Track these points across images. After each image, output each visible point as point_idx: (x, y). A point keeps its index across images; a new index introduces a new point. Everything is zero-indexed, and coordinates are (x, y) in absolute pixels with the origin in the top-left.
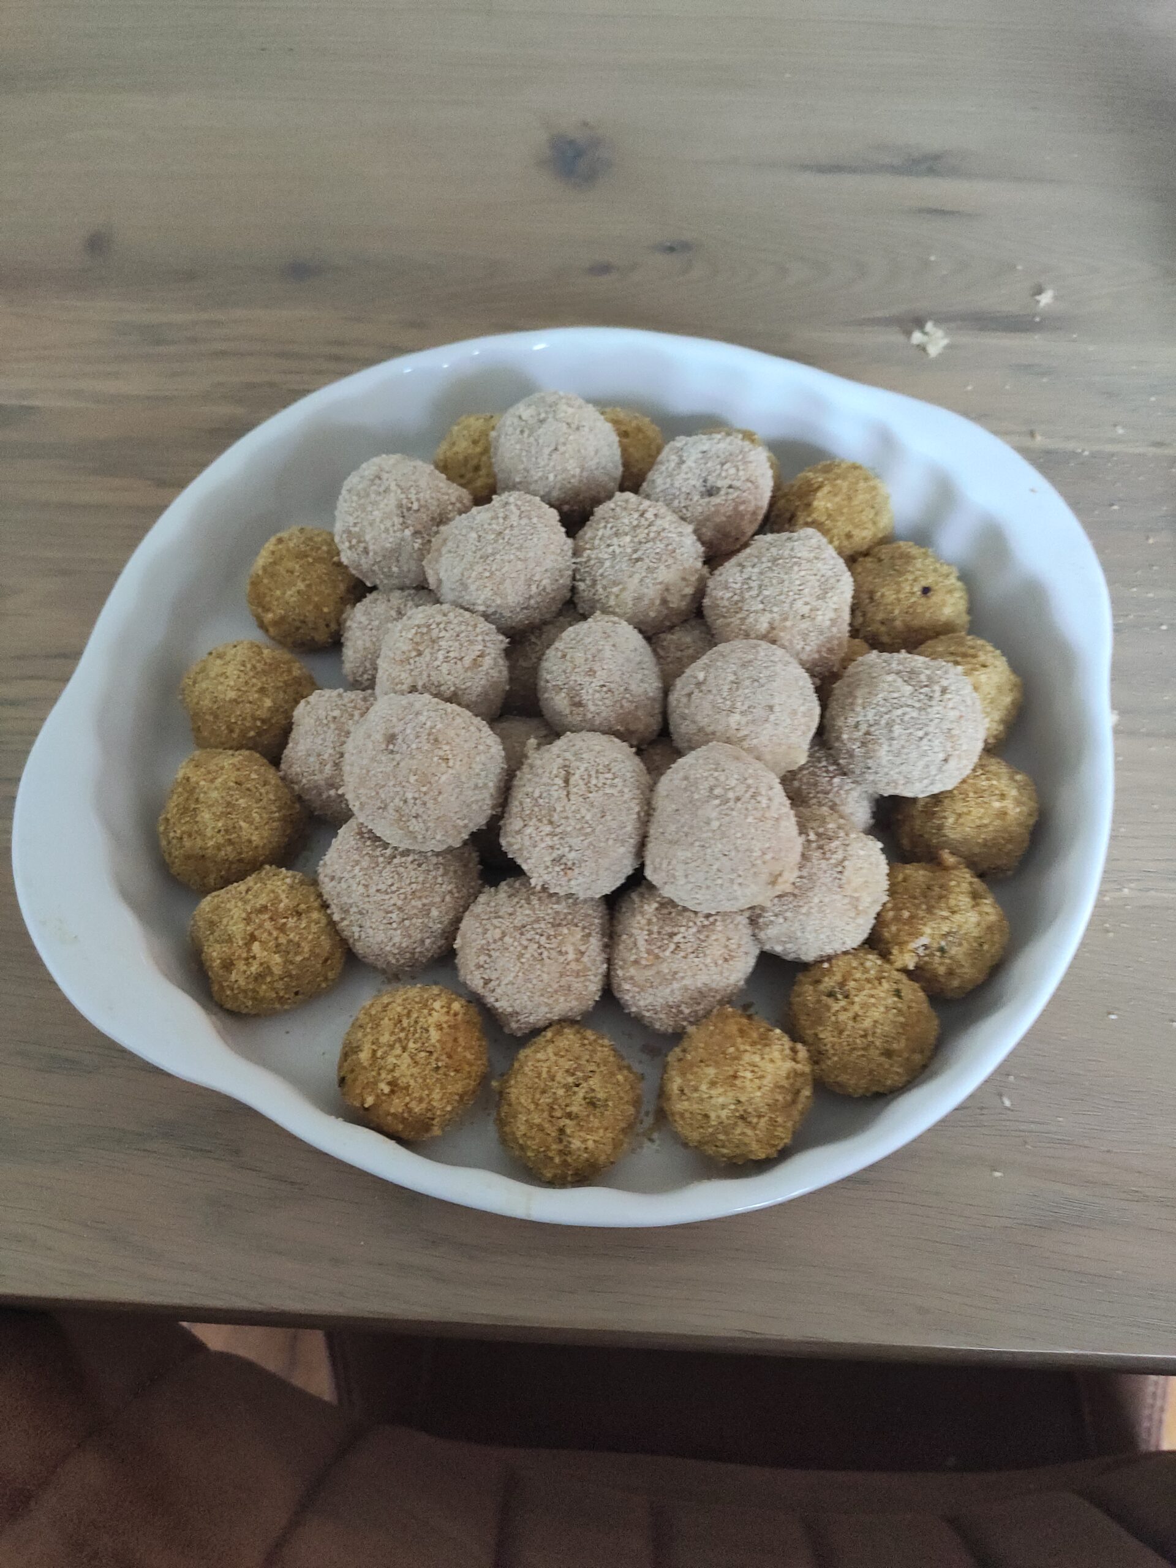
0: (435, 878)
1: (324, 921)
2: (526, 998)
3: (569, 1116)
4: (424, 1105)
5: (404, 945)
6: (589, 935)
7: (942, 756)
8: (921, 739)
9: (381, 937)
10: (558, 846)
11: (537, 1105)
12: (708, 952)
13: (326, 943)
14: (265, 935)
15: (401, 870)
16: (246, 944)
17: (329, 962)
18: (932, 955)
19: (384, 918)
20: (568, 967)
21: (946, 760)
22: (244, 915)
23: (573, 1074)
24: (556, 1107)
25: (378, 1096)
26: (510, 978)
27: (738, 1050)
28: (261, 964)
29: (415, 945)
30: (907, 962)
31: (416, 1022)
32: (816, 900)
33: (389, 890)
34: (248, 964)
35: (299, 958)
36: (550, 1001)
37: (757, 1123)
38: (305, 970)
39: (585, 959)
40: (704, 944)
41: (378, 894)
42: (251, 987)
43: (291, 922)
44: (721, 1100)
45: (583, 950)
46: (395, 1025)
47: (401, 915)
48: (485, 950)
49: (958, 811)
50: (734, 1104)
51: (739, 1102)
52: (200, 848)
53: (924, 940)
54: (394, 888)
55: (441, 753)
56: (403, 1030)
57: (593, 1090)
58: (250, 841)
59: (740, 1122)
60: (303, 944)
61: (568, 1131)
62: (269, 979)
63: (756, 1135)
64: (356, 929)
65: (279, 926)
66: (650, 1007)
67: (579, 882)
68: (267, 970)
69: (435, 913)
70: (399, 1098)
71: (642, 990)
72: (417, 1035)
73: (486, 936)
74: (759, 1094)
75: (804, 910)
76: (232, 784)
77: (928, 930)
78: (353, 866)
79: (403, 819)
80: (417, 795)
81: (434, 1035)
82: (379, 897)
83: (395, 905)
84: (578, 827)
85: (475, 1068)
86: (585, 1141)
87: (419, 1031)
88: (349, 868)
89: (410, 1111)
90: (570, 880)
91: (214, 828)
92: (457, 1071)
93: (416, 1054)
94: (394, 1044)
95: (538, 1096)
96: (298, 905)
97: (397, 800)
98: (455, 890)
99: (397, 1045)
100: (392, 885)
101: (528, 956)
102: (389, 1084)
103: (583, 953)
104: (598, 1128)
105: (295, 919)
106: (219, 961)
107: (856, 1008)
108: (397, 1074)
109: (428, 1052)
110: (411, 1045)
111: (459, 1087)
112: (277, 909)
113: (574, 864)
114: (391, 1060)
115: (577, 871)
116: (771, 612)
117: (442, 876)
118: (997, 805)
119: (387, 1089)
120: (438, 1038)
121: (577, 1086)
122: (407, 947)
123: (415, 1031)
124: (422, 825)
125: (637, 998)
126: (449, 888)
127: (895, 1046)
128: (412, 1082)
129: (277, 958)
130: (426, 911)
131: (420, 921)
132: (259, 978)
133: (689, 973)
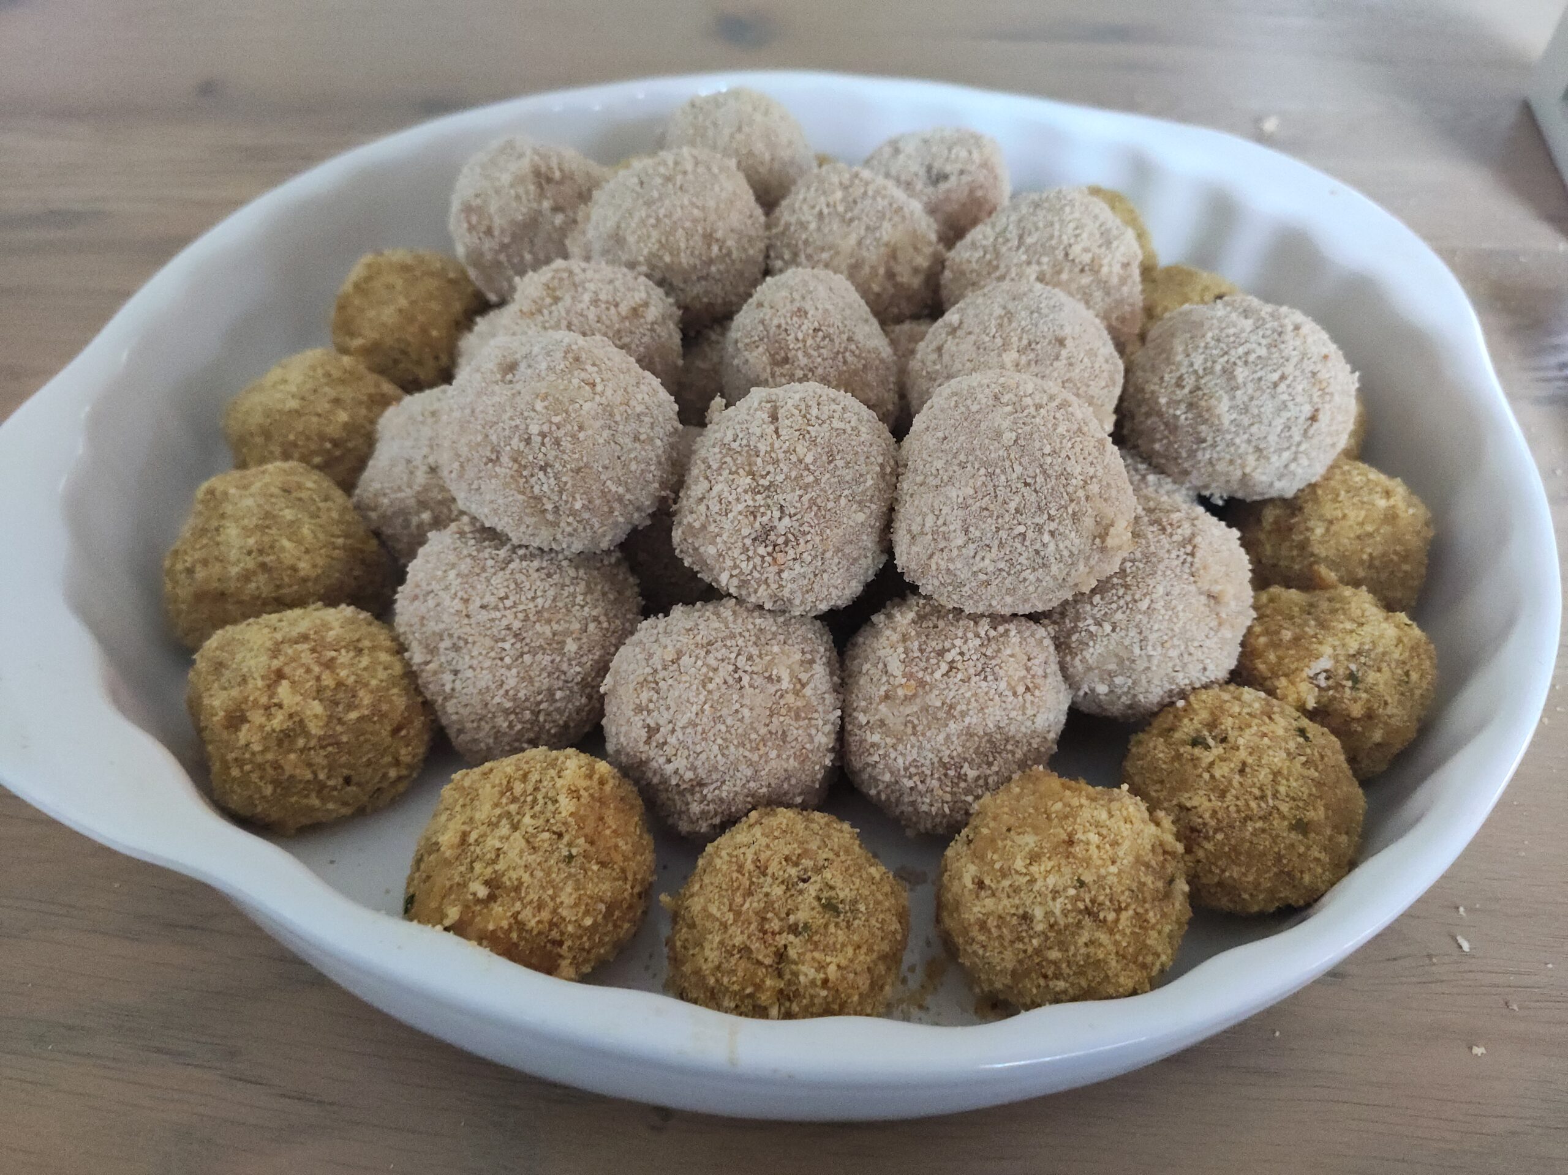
0: (573, 595)
1: (398, 669)
2: (715, 748)
3: (794, 929)
4: (545, 915)
5: (521, 695)
6: (812, 662)
7: (1307, 410)
8: (1275, 385)
9: (485, 679)
10: (762, 510)
11: (738, 914)
12: (1002, 673)
13: (399, 701)
14: (301, 671)
15: (520, 577)
16: (269, 686)
17: (403, 733)
18: (1339, 686)
19: (492, 649)
20: (782, 702)
21: (1313, 418)
22: (269, 644)
23: (796, 864)
24: (770, 915)
25: (466, 907)
26: (690, 715)
27: (1066, 805)
28: (291, 716)
29: (539, 698)
30: (1304, 695)
31: (536, 789)
32: (1160, 590)
33: (501, 605)
34: (269, 716)
35: (353, 715)
36: (755, 757)
37: (1117, 921)
38: (362, 738)
39: (808, 691)
40: (994, 662)
41: (484, 612)
42: (270, 756)
43: (344, 657)
44: (1051, 881)
45: (804, 681)
46: (503, 794)
47: (518, 645)
48: (651, 682)
49: (1329, 517)
50: (1075, 887)
51: (1082, 884)
52: (219, 580)
53: (1325, 663)
54: (508, 603)
55: (583, 375)
56: (514, 800)
57: (832, 888)
58: (294, 569)
59: (1087, 921)
60: (361, 693)
61: (792, 953)
62: (301, 742)
63: (1116, 943)
64: (447, 677)
65: (324, 660)
66: (913, 770)
67: (794, 574)
68: (298, 726)
69: (571, 646)
70: (502, 905)
71: (900, 740)
72: (537, 808)
73: (650, 663)
74: (1113, 869)
75: (1144, 605)
76: (276, 491)
77: (1327, 650)
78: (445, 571)
79: (525, 473)
80: (546, 428)
81: (566, 805)
82: (484, 615)
83: (508, 628)
84: (793, 474)
85: (633, 864)
86: (821, 967)
87: (541, 801)
88: (440, 573)
89: (520, 925)
90: (780, 571)
91: (241, 548)
92: (603, 864)
93: (535, 836)
94: (498, 822)
95: (739, 900)
96: (358, 640)
97: (515, 442)
98: (602, 618)
99: (504, 821)
100: (507, 597)
101: (718, 680)
102: (487, 883)
103: (803, 686)
104: (843, 945)
105: (352, 654)
106: (222, 714)
107: (1243, 754)
108: (500, 866)
109: (554, 833)
110: (527, 820)
111: (606, 888)
112: (323, 638)
113: (786, 543)
114: (493, 842)
115: (791, 554)
116: (1039, 263)
117: (585, 594)
118: (1382, 503)
119: (482, 892)
120: (573, 809)
121: (805, 881)
122: (527, 700)
123: (535, 801)
124: (552, 481)
125: (893, 756)
126: (595, 613)
127: (1311, 815)
128: (526, 877)
129: (317, 707)
130: (556, 643)
131: (549, 658)
132: (285, 739)
133: (974, 704)
